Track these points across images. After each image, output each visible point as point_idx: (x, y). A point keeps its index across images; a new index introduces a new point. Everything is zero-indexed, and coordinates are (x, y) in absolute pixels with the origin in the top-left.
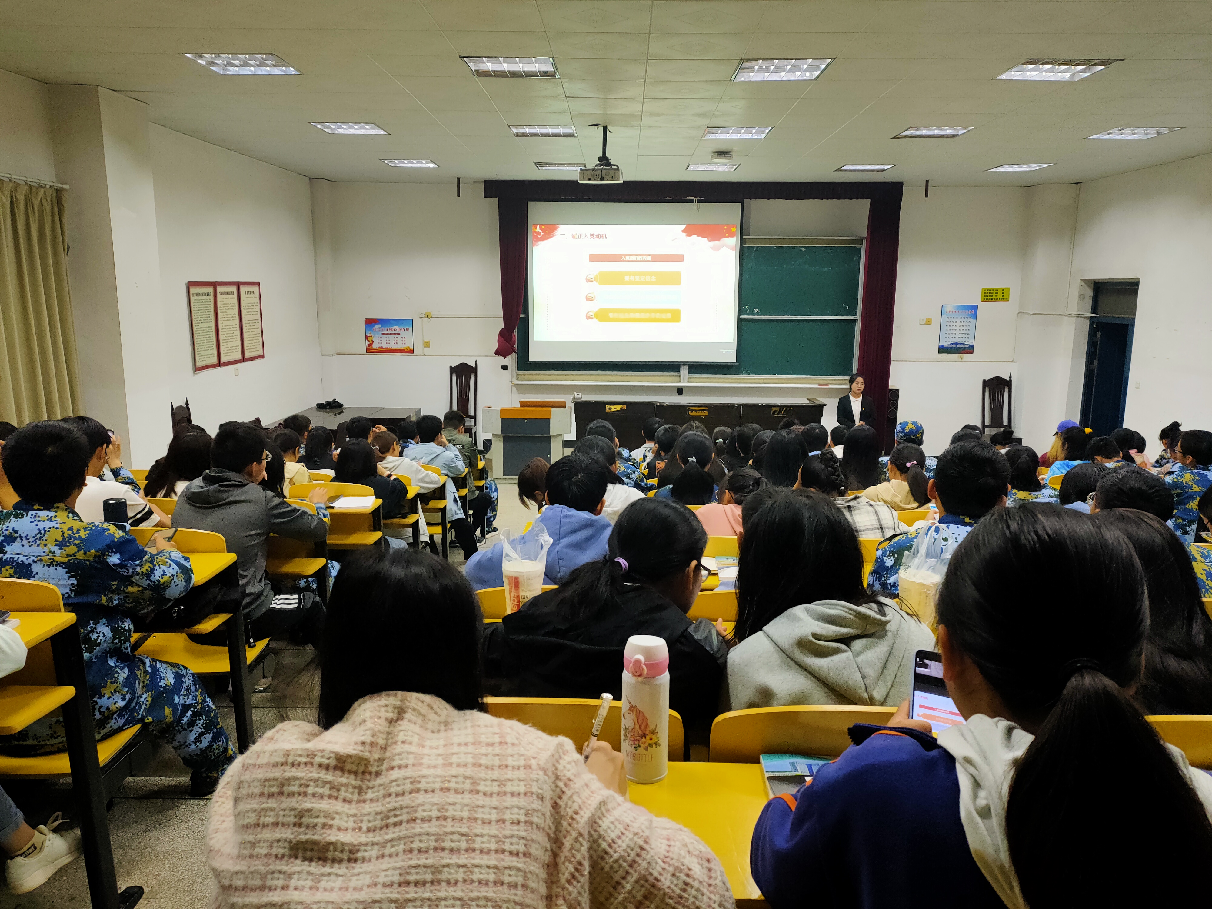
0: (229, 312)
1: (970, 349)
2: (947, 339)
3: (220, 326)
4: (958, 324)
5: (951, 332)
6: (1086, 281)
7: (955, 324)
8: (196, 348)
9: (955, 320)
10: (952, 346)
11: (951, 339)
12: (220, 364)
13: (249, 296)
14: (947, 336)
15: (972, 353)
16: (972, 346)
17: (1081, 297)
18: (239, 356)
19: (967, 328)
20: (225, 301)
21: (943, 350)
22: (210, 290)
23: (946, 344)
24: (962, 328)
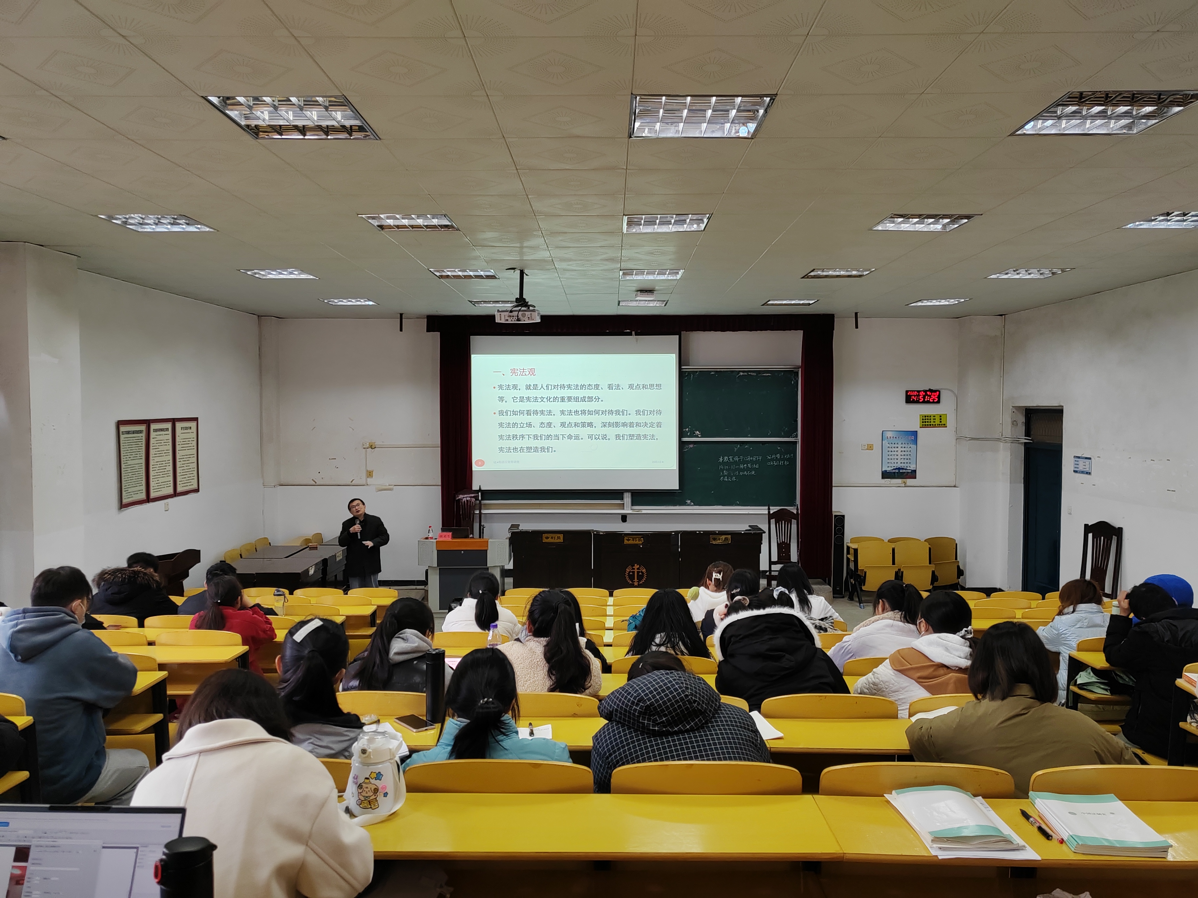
0: (161, 448)
1: (912, 474)
2: (890, 465)
3: (152, 463)
4: (899, 449)
5: (893, 457)
6: (1018, 408)
7: (896, 449)
8: (123, 485)
9: (896, 445)
10: (894, 471)
11: (893, 465)
12: (148, 500)
13: (186, 431)
14: (890, 461)
15: (916, 478)
16: (914, 472)
17: (1014, 423)
18: (170, 491)
19: (908, 453)
20: (159, 438)
21: (886, 475)
22: (143, 428)
23: (889, 469)
24: (903, 453)
